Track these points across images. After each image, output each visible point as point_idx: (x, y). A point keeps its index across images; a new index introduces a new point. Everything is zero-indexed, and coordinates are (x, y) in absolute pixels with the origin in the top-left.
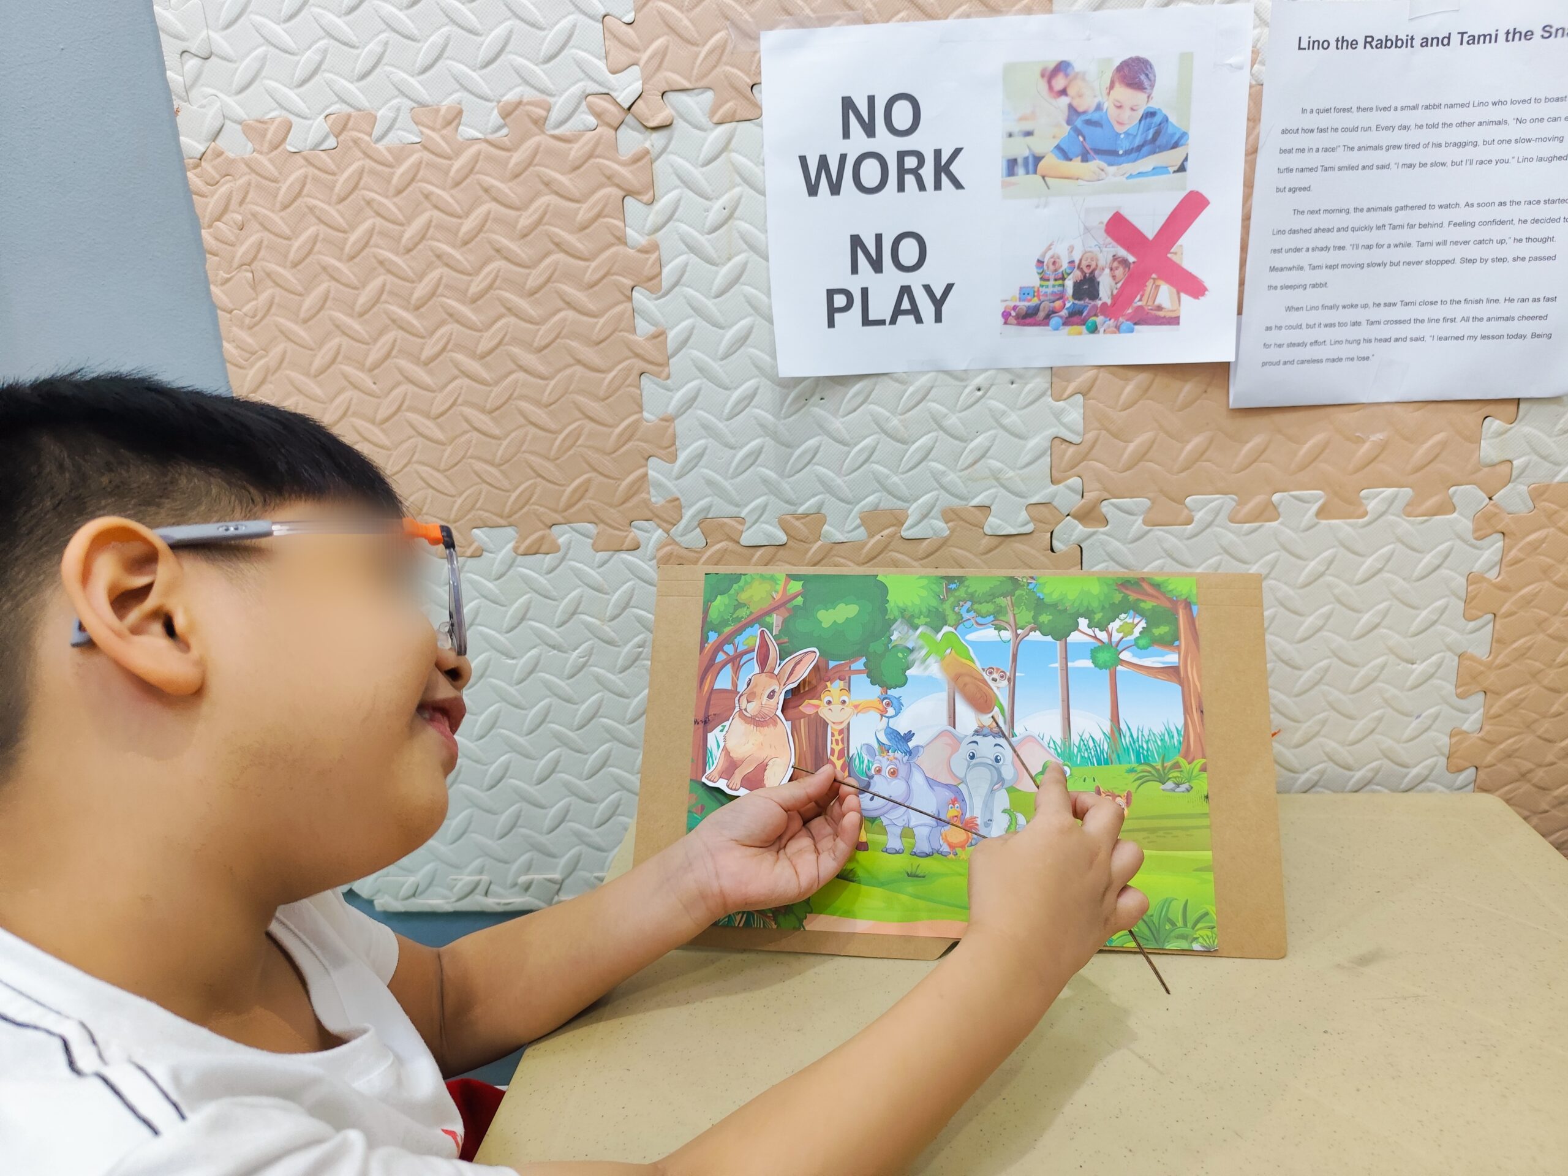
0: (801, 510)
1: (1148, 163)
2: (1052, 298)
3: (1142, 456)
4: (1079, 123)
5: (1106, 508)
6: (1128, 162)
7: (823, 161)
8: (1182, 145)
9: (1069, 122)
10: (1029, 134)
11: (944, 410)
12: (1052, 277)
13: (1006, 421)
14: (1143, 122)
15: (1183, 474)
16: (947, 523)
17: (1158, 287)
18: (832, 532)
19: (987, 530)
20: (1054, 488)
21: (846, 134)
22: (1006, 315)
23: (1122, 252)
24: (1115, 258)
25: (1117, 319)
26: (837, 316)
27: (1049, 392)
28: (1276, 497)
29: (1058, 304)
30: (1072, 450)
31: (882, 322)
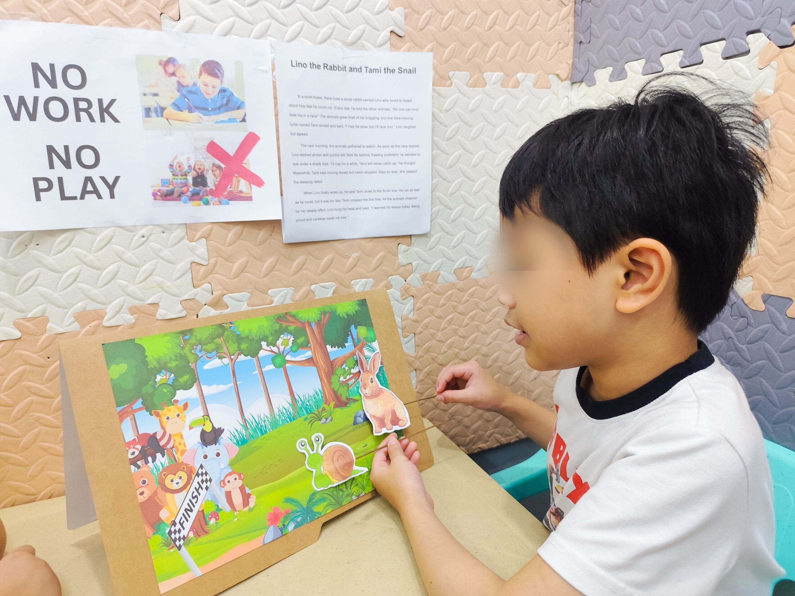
0: (30, 315)
1: (225, 116)
2: (181, 185)
3: (242, 270)
4: (184, 91)
5: (226, 299)
6: (214, 114)
7: (22, 100)
8: (242, 108)
9: (178, 91)
10: (156, 95)
11: (123, 249)
12: (179, 174)
13: (162, 254)
14: (220, 94)
15: (265, 278)
16: (132, 315)
17: (239, 181)
18: (54, 327)
19: (158, 317)
20: (195, 290)
21: (37, 85)
22: (154, 195)
23: (217, 162)
24: (214, 165)
25: (219, 197)
26: (42, 194)
27: (186, 237)
28: (313, 287)
29: (185, 189)
30: (203, 268)
31: (75, 198)
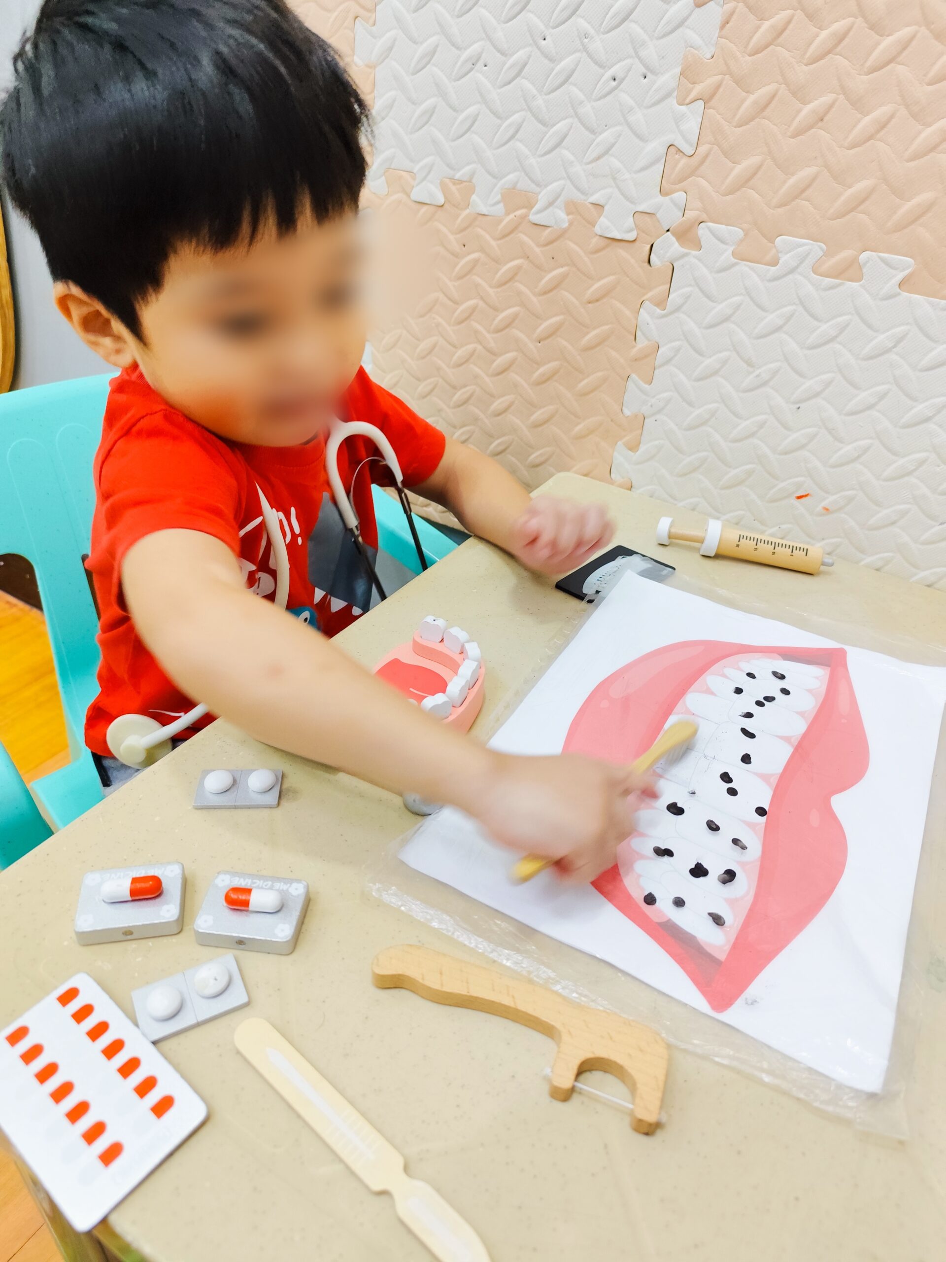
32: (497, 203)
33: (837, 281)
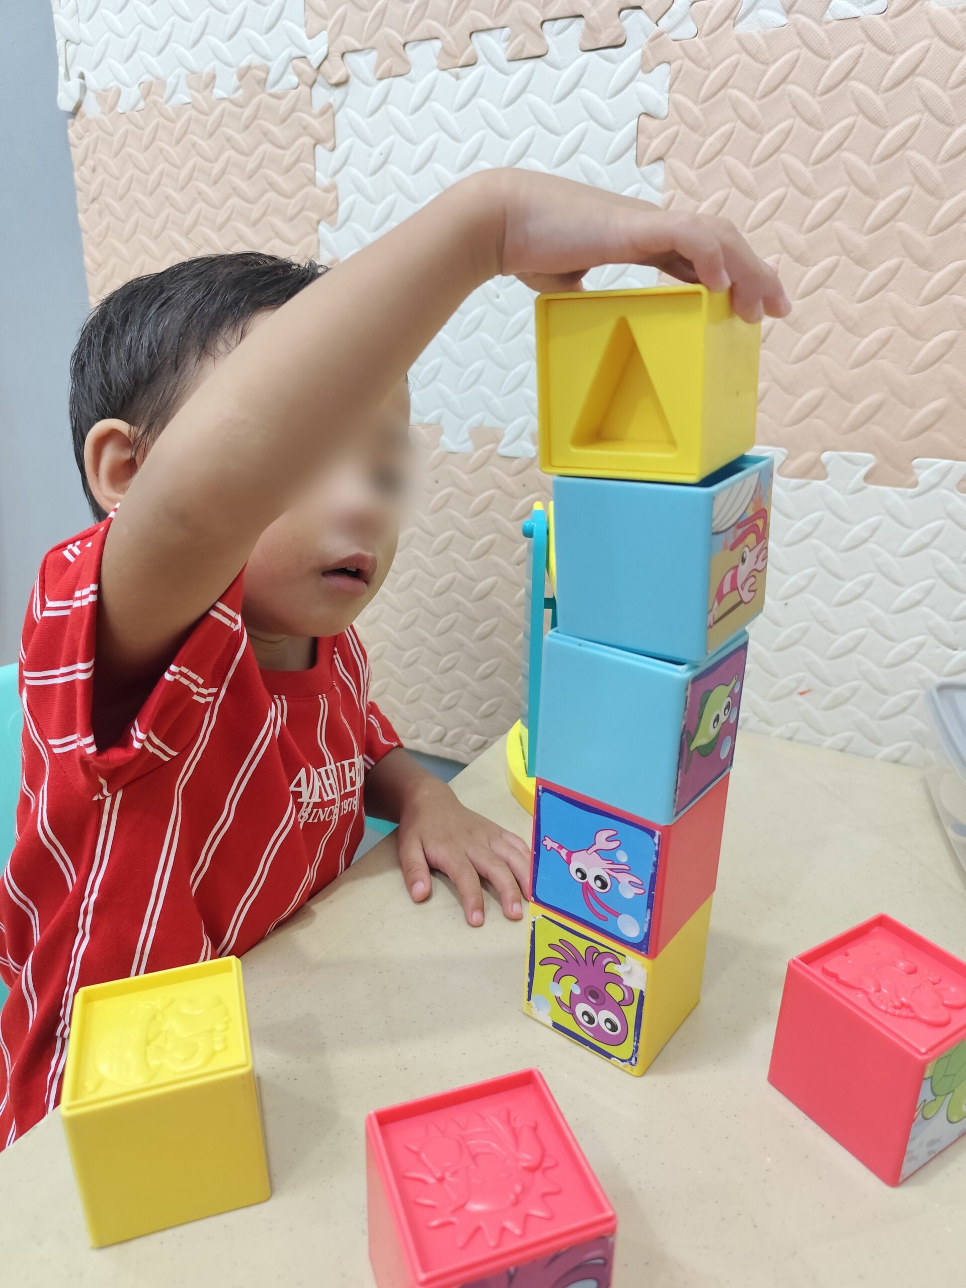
32: (466, 441)
33: (803, 481)
